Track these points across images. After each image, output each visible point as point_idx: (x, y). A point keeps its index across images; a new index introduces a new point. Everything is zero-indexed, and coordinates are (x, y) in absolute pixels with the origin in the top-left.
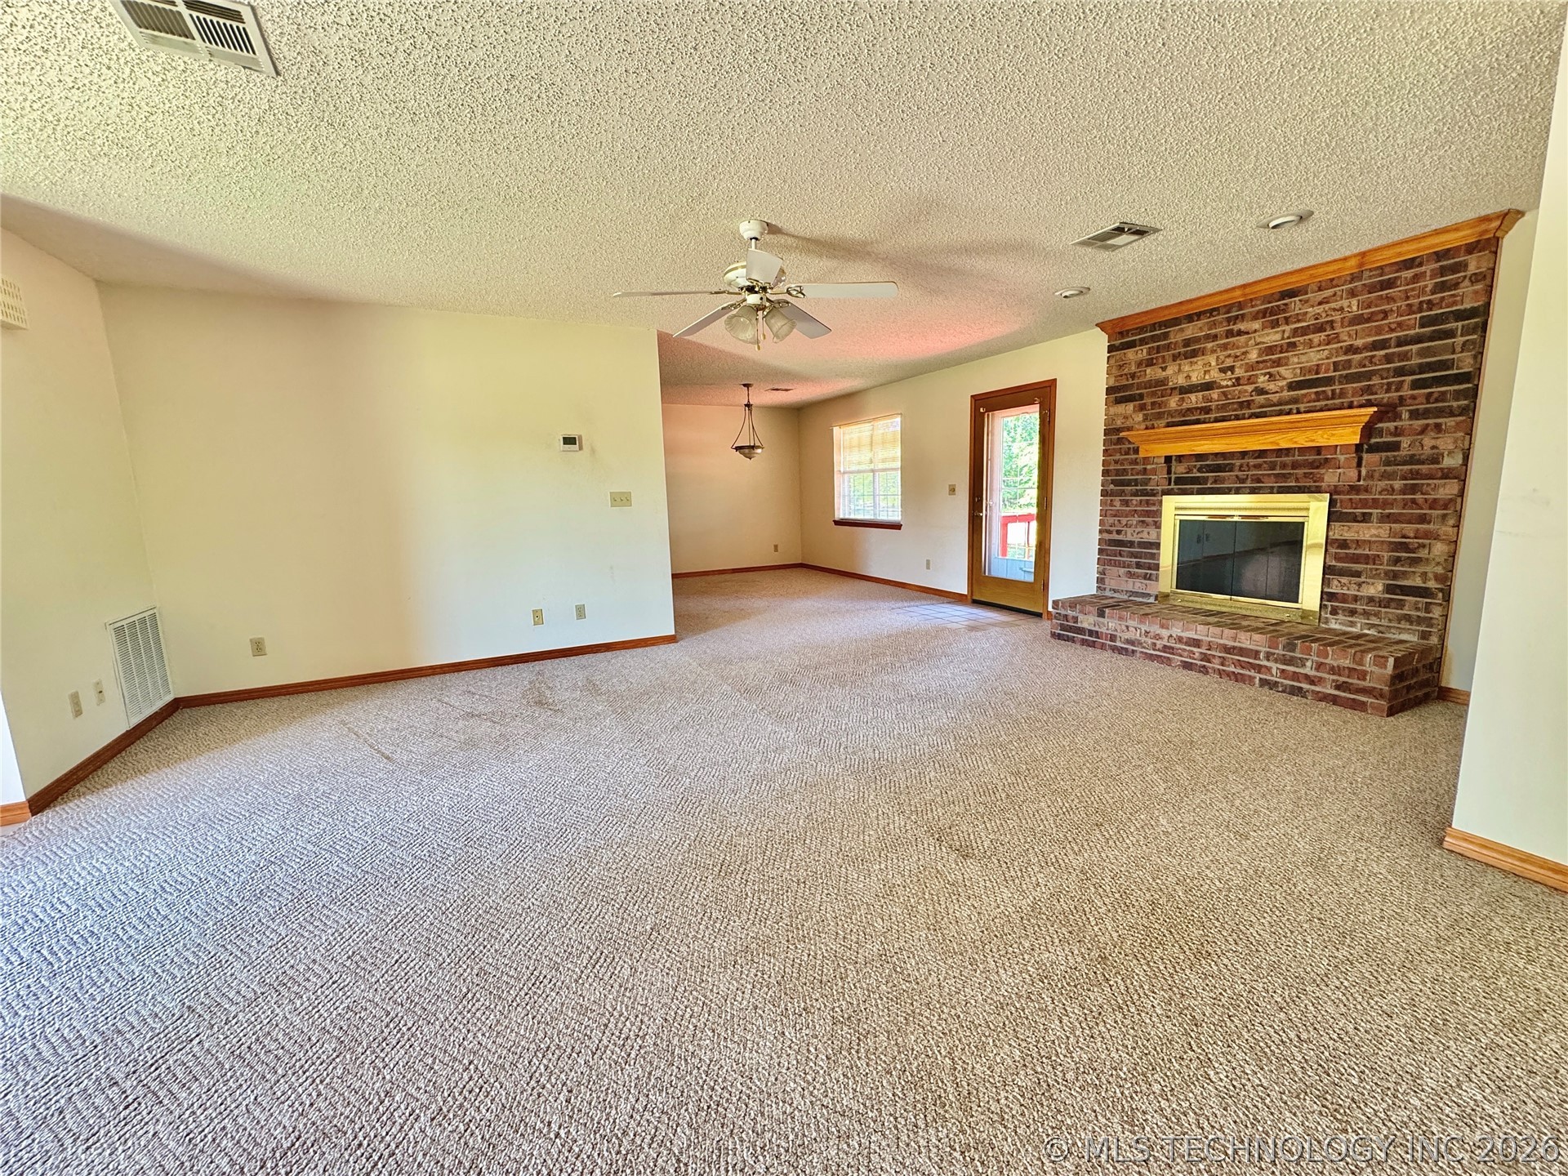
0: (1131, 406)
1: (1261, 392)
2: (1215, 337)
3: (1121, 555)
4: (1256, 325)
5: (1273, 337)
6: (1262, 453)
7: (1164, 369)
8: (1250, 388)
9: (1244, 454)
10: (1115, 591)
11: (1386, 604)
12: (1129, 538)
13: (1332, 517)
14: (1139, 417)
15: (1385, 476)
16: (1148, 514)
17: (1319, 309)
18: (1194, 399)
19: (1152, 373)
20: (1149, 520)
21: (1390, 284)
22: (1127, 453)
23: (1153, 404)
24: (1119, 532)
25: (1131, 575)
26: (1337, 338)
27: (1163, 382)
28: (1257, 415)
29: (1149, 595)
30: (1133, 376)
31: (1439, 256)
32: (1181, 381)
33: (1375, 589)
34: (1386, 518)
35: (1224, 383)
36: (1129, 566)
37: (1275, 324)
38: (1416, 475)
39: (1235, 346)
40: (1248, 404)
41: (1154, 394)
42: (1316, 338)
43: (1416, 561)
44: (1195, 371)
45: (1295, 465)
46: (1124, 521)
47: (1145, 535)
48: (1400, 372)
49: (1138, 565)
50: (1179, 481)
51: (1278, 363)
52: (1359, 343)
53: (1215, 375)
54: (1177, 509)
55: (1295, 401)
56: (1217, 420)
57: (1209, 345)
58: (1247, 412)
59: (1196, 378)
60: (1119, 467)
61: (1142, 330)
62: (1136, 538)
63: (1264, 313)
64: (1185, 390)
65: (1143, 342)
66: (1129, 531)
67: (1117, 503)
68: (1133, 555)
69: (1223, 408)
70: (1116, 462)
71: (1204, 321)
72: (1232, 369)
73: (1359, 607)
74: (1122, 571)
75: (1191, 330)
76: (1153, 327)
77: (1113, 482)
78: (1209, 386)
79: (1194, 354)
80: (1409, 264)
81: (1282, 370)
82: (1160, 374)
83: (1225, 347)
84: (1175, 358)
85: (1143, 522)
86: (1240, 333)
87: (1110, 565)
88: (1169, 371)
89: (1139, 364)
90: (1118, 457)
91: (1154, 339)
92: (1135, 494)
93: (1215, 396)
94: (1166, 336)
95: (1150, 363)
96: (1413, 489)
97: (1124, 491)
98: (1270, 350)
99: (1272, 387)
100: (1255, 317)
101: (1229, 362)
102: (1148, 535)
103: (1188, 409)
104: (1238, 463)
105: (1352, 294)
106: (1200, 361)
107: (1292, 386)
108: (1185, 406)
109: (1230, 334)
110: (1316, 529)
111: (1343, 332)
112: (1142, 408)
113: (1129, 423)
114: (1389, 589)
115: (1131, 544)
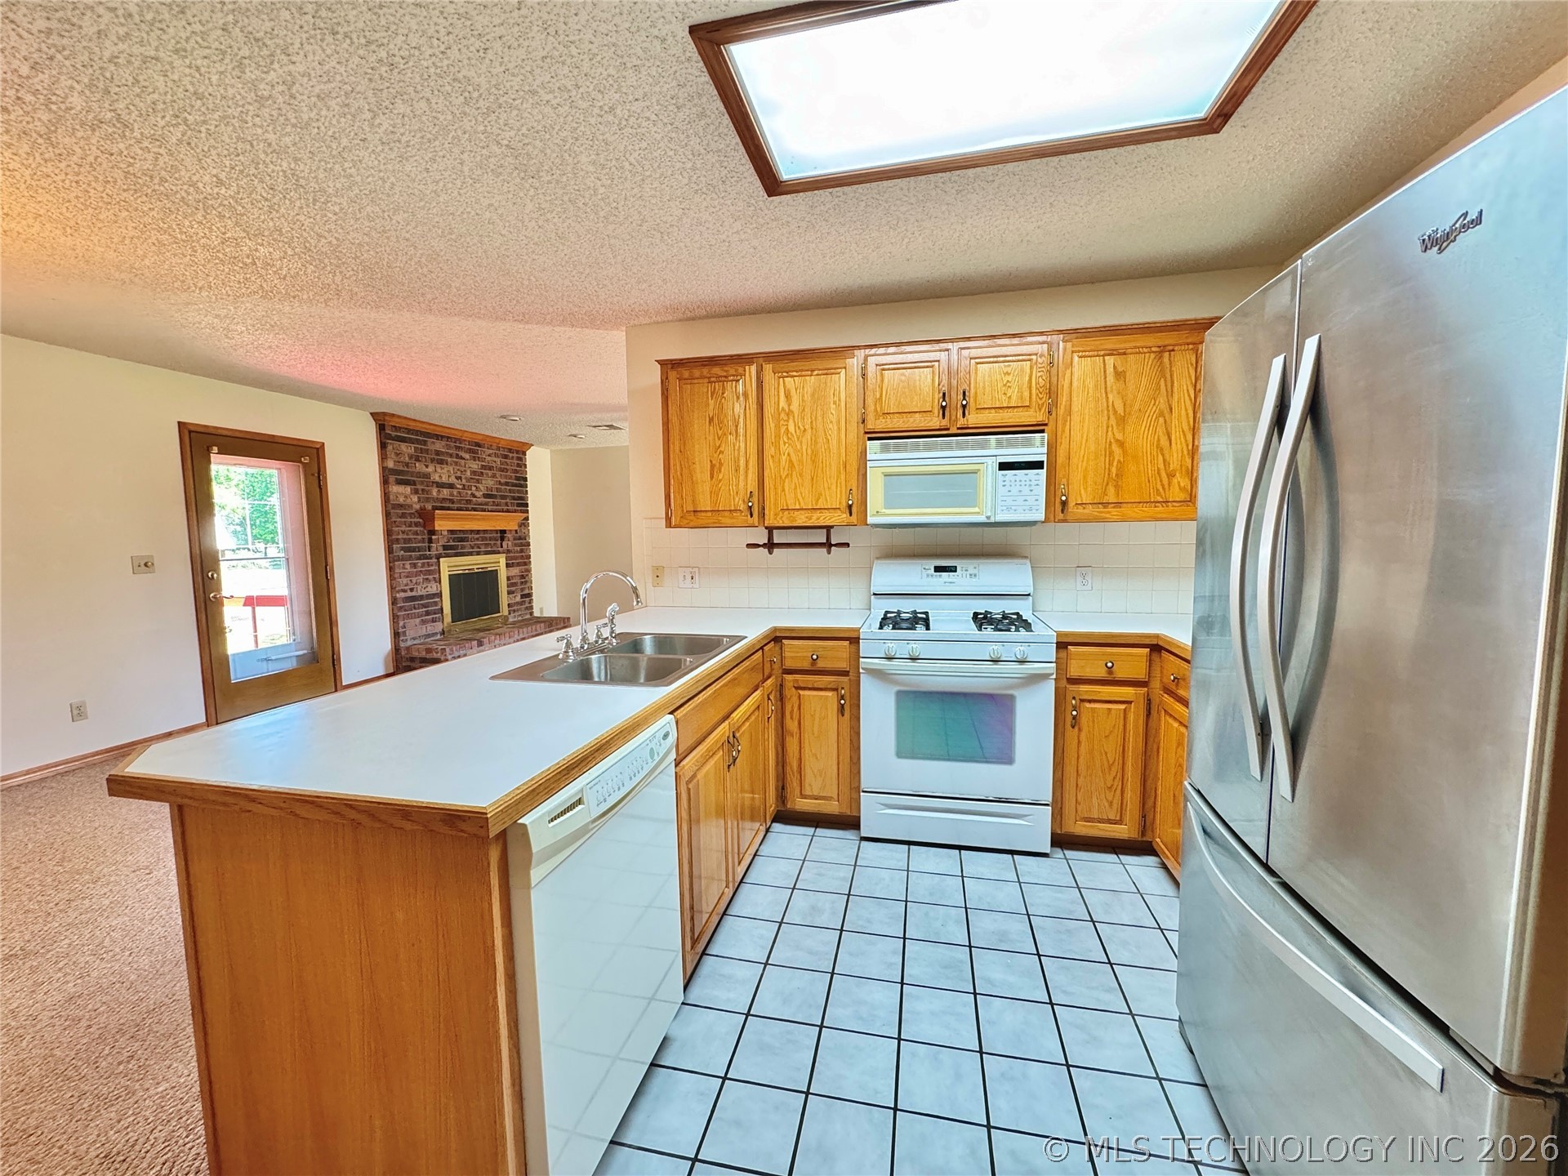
0: (408, 489)
1: (474, 496)
2: (451, 456)
3: (415, 608)
4: (467, 456)
5: (475, 466)
6: (478, 532)
7: (427, 466)
8: (469, 492)
9: (472, 531)
10: (414, 639)
11: (522, 603)
12: (420, 593)
13: (508, 565)
14: (415, 499)
15: (516, 545)
16: (430, 572)
17: (488, 458)
18: (445, 492)
19: (420, 467)
20: (431, 577)
21: (506, 457)
22: (410, 526)
23: (423, 490)
24: (412, 590)
25: (424, 622)
26: (494, 476)
27: (427, 476)
28: (475, 510)
29: (436, 633)
30: (407, 465)
31: (517, 452)
32: (437, 479)
33: (518, 599)
34: (518, 564)
35: (458, 486)
36: (422, 616)
37: (474, 459)
38: (522, 545)
39: (460, 465)
40: (469, 502)
41: (422, 483)
42: (490, 473)
43: (526, 582)
44: (442, 474)
45: (491, 539)
46: (414, 580)
47: (429, 589)
48: (514, 498)
49: (428, 613)
50: (445, 548)
51: (478, 481)
52: (503, 481)
53: (453, 480)
54: (448, 566)
55: (486, 504)
56: (458, 510)
57: (449, 459)
58: (470, 506)
59: (445, 479)
60: (405, 537)
61: (409, 431)
62: (423, 592)
63: (470, 451)
64: (440, 485)
65: (411, 441)
66: (419, 587)
67: (408, 566)
68: (424, 606)
69: (459, 502)
70: (403, 532)
71: (444, 443)
72: (460, 478)
73: (515, 608)
74: (418, 620)
75: (439, 445)
76: (417, 432)
77: (403, 549)
78: (451, 486)
79: (441, 462)
80: (510, 450)
81: (480, 485)
82: (424, 469)
83: (456, 463)
84: (432, 460)
85: (427, 579)
86: (462, 458)
87: (408, 618)
88: (430, 469)
89: (411, 457)
90: (403, 528)
91: (418, 442)
92: (419, 558)
93: (455, 493)
94: (425, 443)
95: (417, 460)
96: (522, 551)
97: (411, 556)
98: (474, 473)
99: (477, 494)
100: (466, 452)
101: (459, 474)
102: (432, 588)
103: (443, 499)
104: (470, 536)
105: (496, 455)
106: (446, 468)
107: (486, 496)
108: (441, 496)
109: (457, 456)
110: (503, 574)
111: (498, 474)
112: (416, 492)
113: (409, 501)
114: (523, 596)
115: (421, 597)
